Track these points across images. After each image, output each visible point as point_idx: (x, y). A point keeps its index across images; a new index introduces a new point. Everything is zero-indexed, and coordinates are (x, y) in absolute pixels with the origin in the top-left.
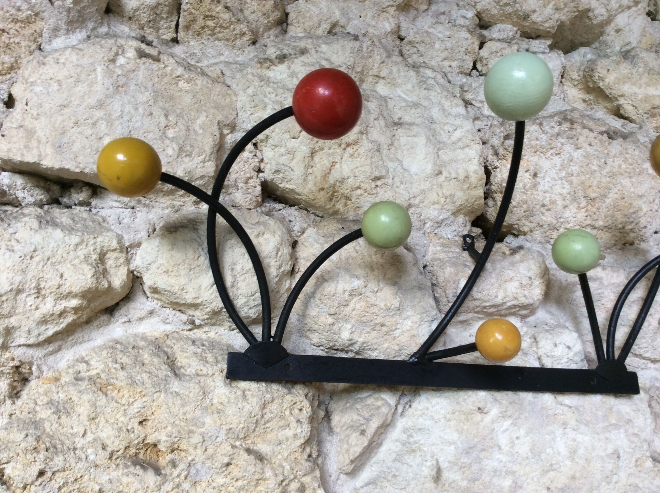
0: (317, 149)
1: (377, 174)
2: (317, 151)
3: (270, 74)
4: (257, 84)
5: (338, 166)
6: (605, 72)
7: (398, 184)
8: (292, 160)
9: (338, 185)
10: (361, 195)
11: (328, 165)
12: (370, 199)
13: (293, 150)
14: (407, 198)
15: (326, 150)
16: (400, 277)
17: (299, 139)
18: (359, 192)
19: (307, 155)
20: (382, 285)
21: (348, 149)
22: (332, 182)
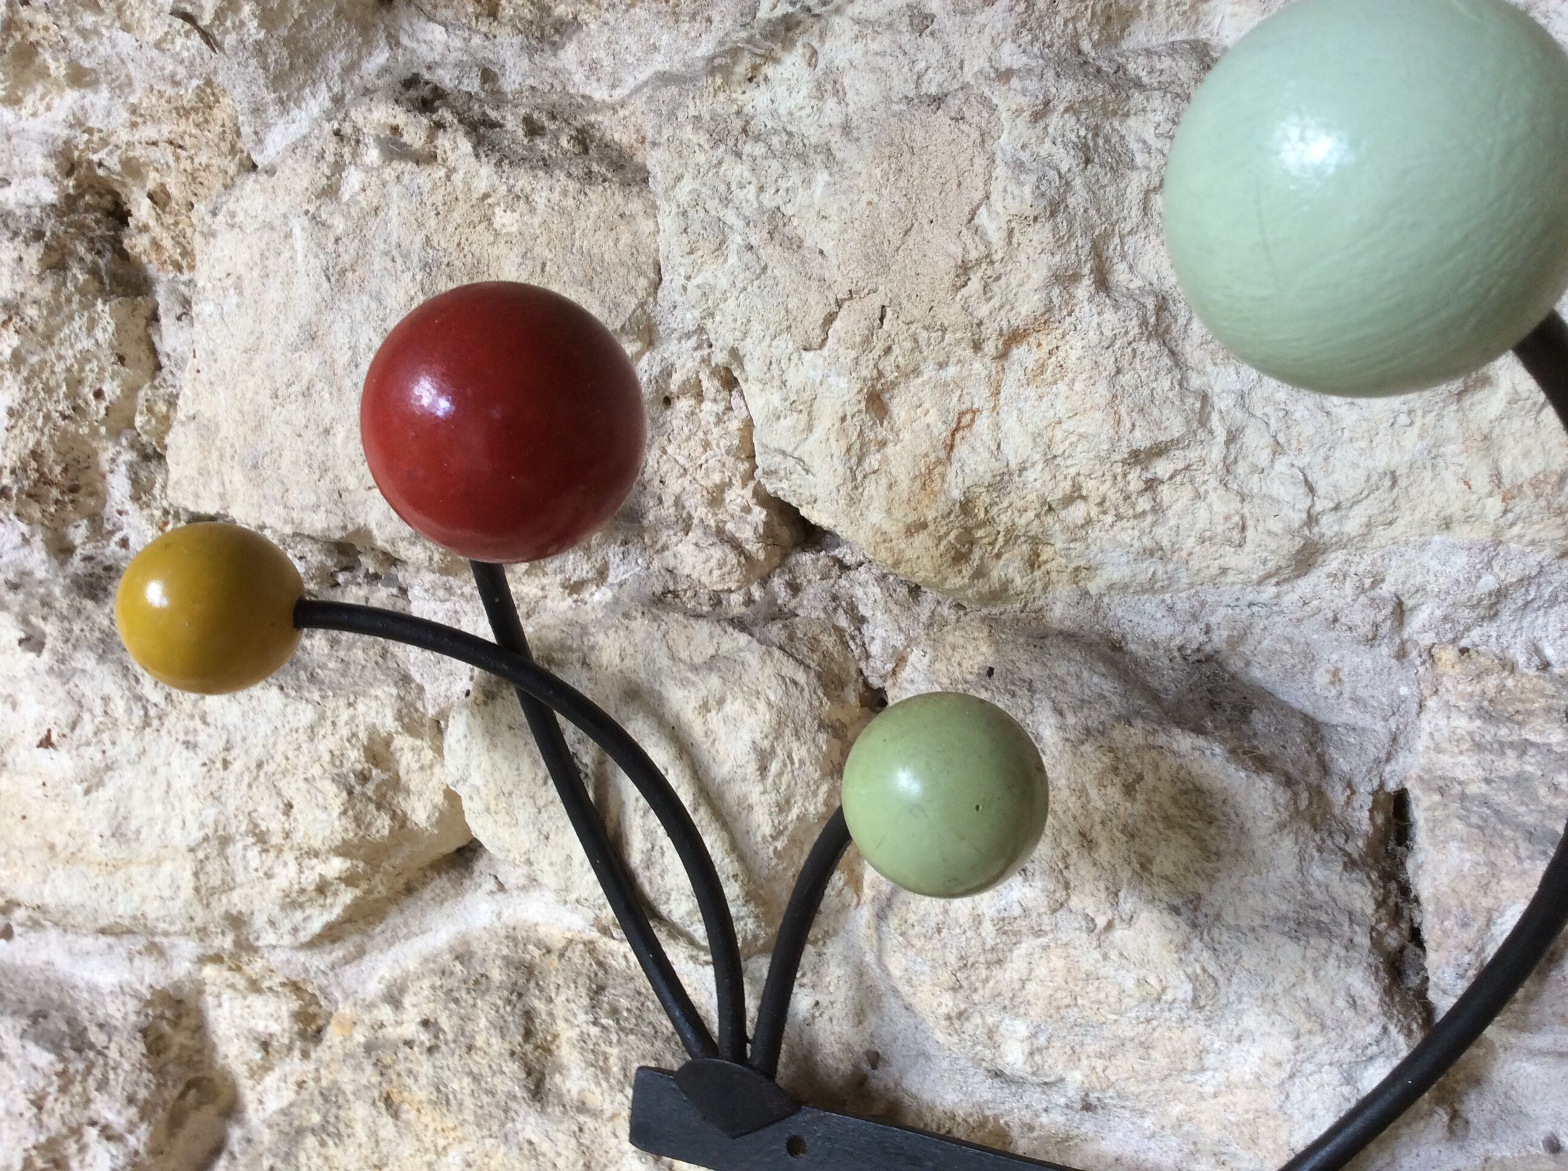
0: (891, 376)
1: (1141, 439)
2: (894, 384)
3: (757, 100)
4: (701, 158)
5: (983, 423)
7: (1263, 457)
8: (810, 428)
9: (986, 498)
10: (1089, 522)
11: (941, 431)
12: (1125, 537)
13: (806, 396)
14: (1297, 518)
15: (928, 371)
16: (1211, 878)
17: (825, 351)
18: (1077, 512)
19: (850, 410)
20: (1128, 903)
21: (1019, 352)
22: (956, 494)
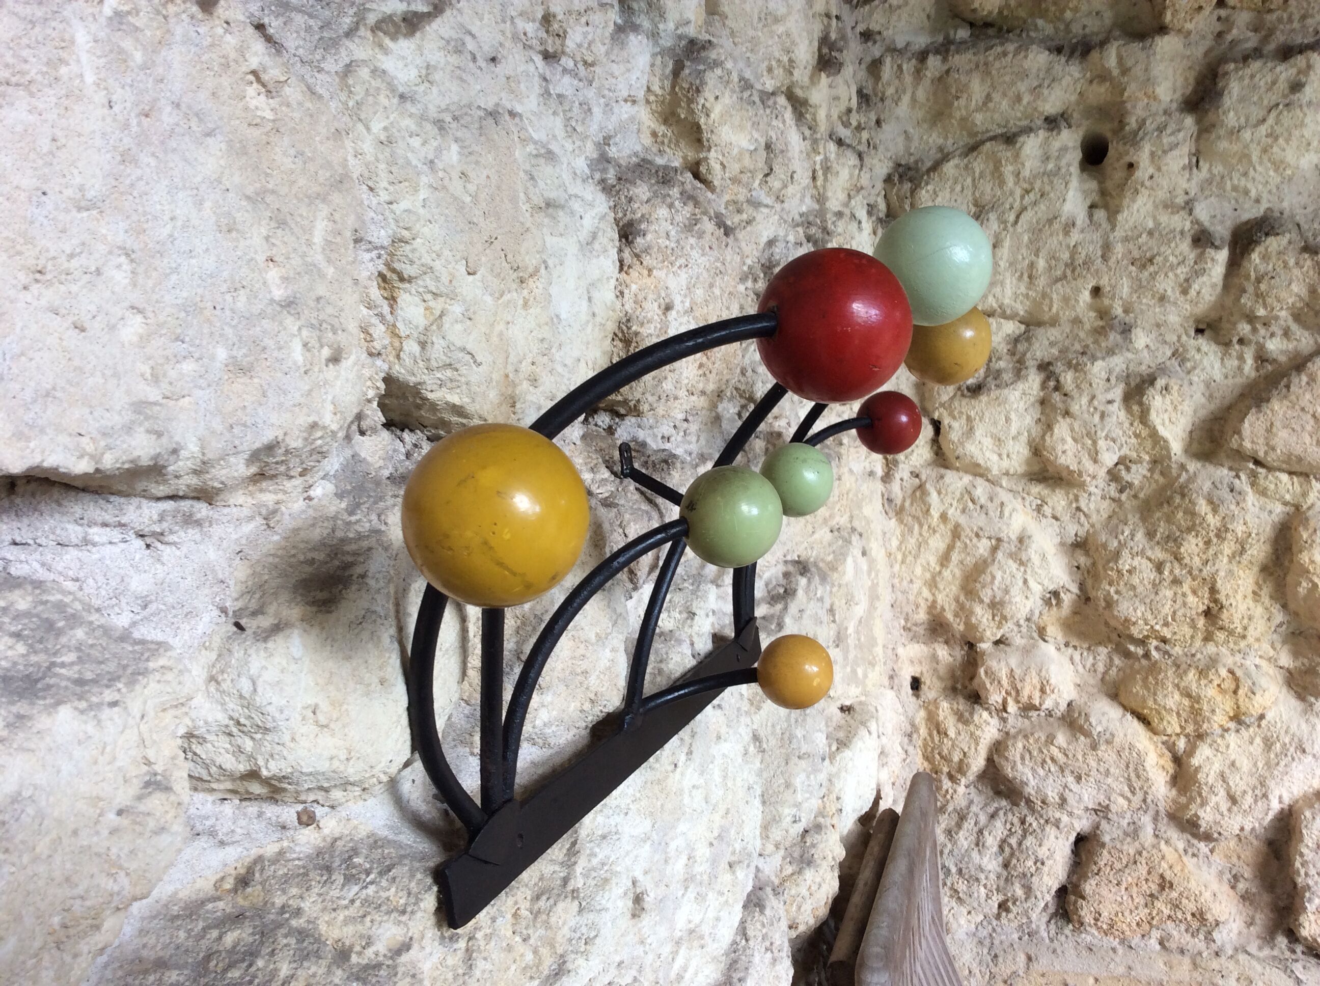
3: (390, 65)
6: (712, 99)
